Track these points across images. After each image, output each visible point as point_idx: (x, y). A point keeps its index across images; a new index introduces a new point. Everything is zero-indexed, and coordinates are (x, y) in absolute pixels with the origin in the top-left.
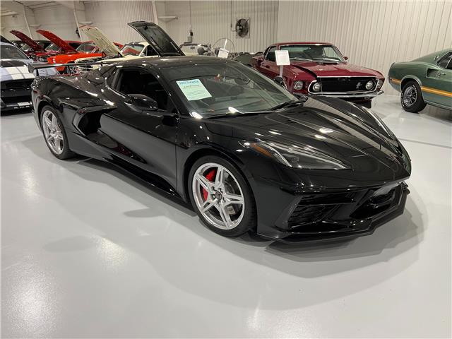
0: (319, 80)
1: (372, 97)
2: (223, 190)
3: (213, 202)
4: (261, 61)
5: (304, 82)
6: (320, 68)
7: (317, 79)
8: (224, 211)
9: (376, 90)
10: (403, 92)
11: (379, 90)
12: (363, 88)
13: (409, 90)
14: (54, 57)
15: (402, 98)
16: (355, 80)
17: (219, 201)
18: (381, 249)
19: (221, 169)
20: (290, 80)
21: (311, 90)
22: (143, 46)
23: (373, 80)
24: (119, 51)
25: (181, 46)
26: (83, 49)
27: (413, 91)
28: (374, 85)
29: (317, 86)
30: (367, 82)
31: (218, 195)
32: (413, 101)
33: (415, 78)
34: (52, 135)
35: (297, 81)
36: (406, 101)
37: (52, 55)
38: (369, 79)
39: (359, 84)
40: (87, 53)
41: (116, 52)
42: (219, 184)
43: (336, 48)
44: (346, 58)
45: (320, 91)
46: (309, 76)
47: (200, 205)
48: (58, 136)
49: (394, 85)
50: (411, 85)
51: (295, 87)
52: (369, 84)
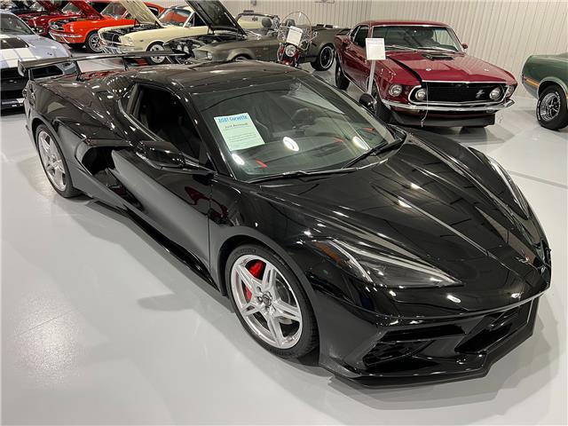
0: (424, 86)
1: (496, 111)
2: (273, 293)
3: (260, 307)
4: (346, 45)
5: (404, 87)
6: (427, 65)
7: (421, 83)
8: (273, 322)
9: (504, 99)
10: (541, 100)
11: (508, 99)
12: (486, 97)
13: (549, 97)
14: (72, 24)
15: (539, 107)
16: (475, 87)
17: (267, 307)
18: (496, 390)
19: (270, 267)
20: (385, 81)
21: (413, 98)
22: (189, 12)
23: (502, 87)
24: (156, 19)
25: (240, 16)
26: (111, 12)
27: (555, 100)
28: (502, 94)
29: (421, 94)
30: (493, 89)
31: (266, 300)
32: (554, 113)
33: (559, 82)
34: (52, 164)
35: (394, 84)
36: (544, 113)
37: (71, 21)
38: (496, 86)
39: (480, 92)
40: (116, 18)
41: (153, 20)
42: (267, 286)
43: (451, 30)
44: (465, 47)
45: (425, 99)
46: (412, 78)
47: (241, 305)
48: (59, 166)
49: (530, 88)
50: (553, 91)
51: (391, 93)
52: (495, 93)
